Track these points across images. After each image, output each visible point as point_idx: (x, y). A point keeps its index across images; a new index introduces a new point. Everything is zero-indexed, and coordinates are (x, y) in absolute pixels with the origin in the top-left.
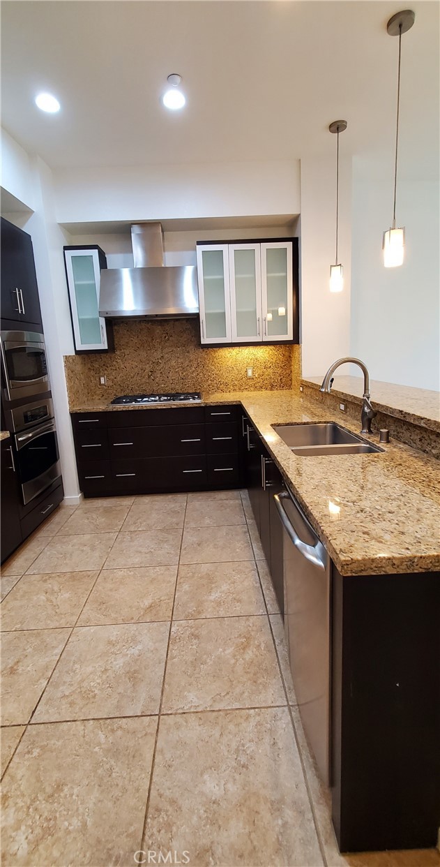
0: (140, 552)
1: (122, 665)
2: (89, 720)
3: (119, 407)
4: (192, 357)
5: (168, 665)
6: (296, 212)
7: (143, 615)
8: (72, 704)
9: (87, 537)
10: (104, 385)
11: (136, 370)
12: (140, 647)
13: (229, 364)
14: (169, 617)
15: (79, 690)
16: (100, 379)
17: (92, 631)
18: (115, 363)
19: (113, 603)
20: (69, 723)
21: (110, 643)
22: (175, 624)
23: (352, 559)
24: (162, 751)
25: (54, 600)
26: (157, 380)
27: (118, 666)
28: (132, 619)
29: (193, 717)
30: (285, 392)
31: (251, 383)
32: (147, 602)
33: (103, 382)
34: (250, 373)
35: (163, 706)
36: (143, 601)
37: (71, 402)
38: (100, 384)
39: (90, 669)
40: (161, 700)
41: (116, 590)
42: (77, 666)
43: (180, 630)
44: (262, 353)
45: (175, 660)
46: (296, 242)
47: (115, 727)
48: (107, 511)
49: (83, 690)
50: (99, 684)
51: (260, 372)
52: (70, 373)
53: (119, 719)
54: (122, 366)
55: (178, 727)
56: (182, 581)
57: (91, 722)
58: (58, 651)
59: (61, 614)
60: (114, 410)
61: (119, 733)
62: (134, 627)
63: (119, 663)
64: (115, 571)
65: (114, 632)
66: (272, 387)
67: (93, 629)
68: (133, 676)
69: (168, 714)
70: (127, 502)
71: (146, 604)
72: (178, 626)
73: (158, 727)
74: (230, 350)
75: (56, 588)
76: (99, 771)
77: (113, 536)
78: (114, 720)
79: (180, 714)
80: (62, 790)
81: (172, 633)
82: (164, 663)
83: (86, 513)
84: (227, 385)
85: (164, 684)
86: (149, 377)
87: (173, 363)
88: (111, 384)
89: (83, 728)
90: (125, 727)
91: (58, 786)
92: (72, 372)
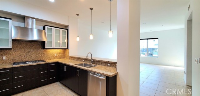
4: (40, 51)
6: (68, 25)
10: (5, 59)
11: (20, 55)
13: (51, 53)
16: (3, 58)
26: (28, 57)
30: (64, 59)
31: (56, 57)
34: (56, 55)
44: (59, 51)
46: (68, 30)
51: (58, 55)
54: (14, 53)
66: (61, 58)
74: (51, 50)
84: (50, 58)
86: (25, 56)
87: (34, 53)
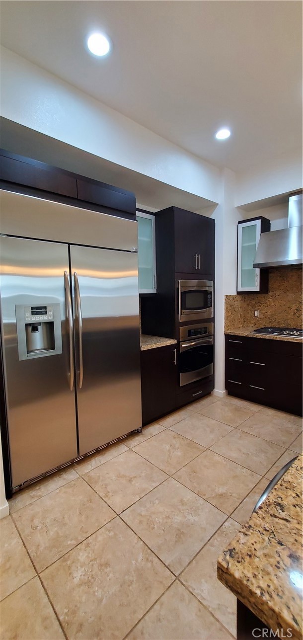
0: (240, 451)
1: (179, 521)
2: (141, 540)
3: (259, 335)
5: (205, 547)
7: (213, 498)
8: (141, 522)
9: (214, 422)
10: (257, 317)
11: (284, 308)
12: (196, 518)
14: (229, 512)
15: (148, 517)
16: (255, 312)
17: (178, 486)
18: (267, 301)
19: (200, 476)
20: (133, 532)
21: (182, 501)
22: (230, 521)
23: (227, 569)
24: (162, 604)
25: (172, 452)
27: (176, 520)
28: (205, 495)
29: (195, 604)
32: (221, 490)
33: (256, 315)
35: (183, 574)
36: (219, 488)
37: (226, 326)
38: (255, 316)
39: (161, 509)
40: (185, 569)
41: (208, 468)
42: (157, 502)
43: (231, 528)
45: (213, 549)
47: (150, 559)
48: (237, 409)
49: (151, 519)
50: (160, 522)
52: (229, 306)
53: (155, 556)
54: (273, 304)
55: (182, 600)
56: (257, 491)
57: (142, 542)
58: (155, 485)
59: (170, 464)
60: (254, 336)
61: (149, 565)
62: (201, 501)
63: (178, 519)
64: (216, 454)
65: (189, 496)
67: (179, 485)
68: (180, 535)
69: (182, 583)
70: (254, 408)
71: (220, 491)
72: (231, 524)
73: (171, 585)
75: (177, 446)
76: (126, 577)
77: (229, 429)
78: (152, 553)
79: (189, 591)
80: (107, 568)
81: (223, 526)
82: (204, 544)
83: (222, 405)
85: (194, 559)
88: (263, 317)
89: (136, 542)
90: (155, 564)
91: (107, 563)
92: (231, 306)
